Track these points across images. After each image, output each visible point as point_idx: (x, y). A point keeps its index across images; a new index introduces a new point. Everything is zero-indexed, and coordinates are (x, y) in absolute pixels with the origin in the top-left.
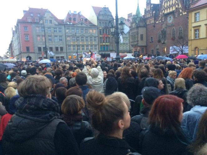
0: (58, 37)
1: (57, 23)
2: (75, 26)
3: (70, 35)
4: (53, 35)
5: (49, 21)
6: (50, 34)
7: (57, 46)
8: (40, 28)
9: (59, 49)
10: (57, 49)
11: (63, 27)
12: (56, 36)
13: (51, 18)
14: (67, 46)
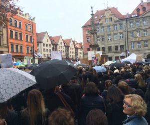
0: (119, 34)
1: (117, 20)
2: (141, 17)
3: (134, 29)
4: (112, 33)
5: (109, 20)
6: (109, 33)
7: (117, 45)
8: (100, 28)
9: (119, 49)
10: (117, 48)
11: (125, 22)
12: (117, 34)
13: (111, 15)
14: (129, 43)
